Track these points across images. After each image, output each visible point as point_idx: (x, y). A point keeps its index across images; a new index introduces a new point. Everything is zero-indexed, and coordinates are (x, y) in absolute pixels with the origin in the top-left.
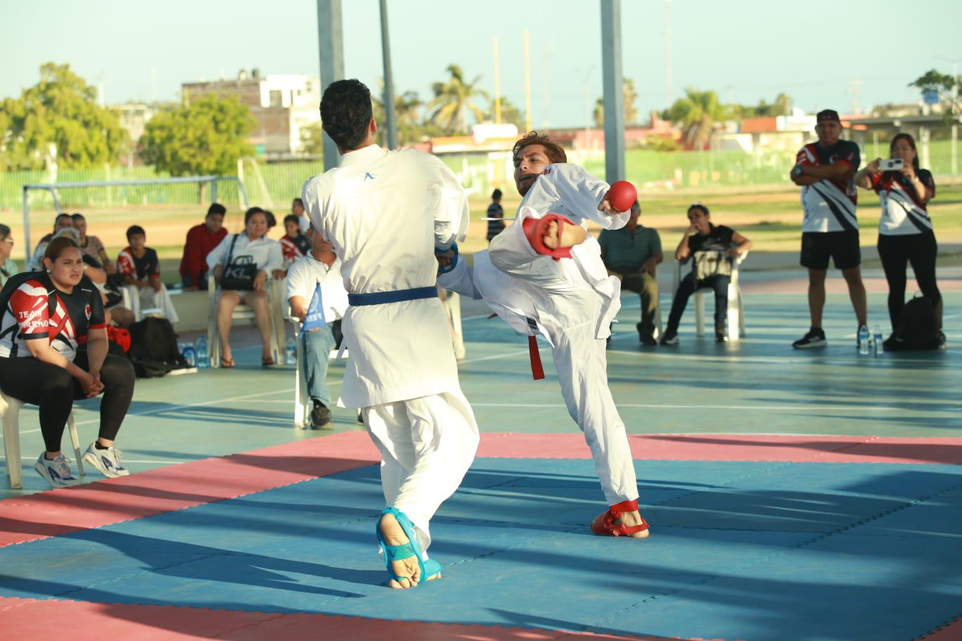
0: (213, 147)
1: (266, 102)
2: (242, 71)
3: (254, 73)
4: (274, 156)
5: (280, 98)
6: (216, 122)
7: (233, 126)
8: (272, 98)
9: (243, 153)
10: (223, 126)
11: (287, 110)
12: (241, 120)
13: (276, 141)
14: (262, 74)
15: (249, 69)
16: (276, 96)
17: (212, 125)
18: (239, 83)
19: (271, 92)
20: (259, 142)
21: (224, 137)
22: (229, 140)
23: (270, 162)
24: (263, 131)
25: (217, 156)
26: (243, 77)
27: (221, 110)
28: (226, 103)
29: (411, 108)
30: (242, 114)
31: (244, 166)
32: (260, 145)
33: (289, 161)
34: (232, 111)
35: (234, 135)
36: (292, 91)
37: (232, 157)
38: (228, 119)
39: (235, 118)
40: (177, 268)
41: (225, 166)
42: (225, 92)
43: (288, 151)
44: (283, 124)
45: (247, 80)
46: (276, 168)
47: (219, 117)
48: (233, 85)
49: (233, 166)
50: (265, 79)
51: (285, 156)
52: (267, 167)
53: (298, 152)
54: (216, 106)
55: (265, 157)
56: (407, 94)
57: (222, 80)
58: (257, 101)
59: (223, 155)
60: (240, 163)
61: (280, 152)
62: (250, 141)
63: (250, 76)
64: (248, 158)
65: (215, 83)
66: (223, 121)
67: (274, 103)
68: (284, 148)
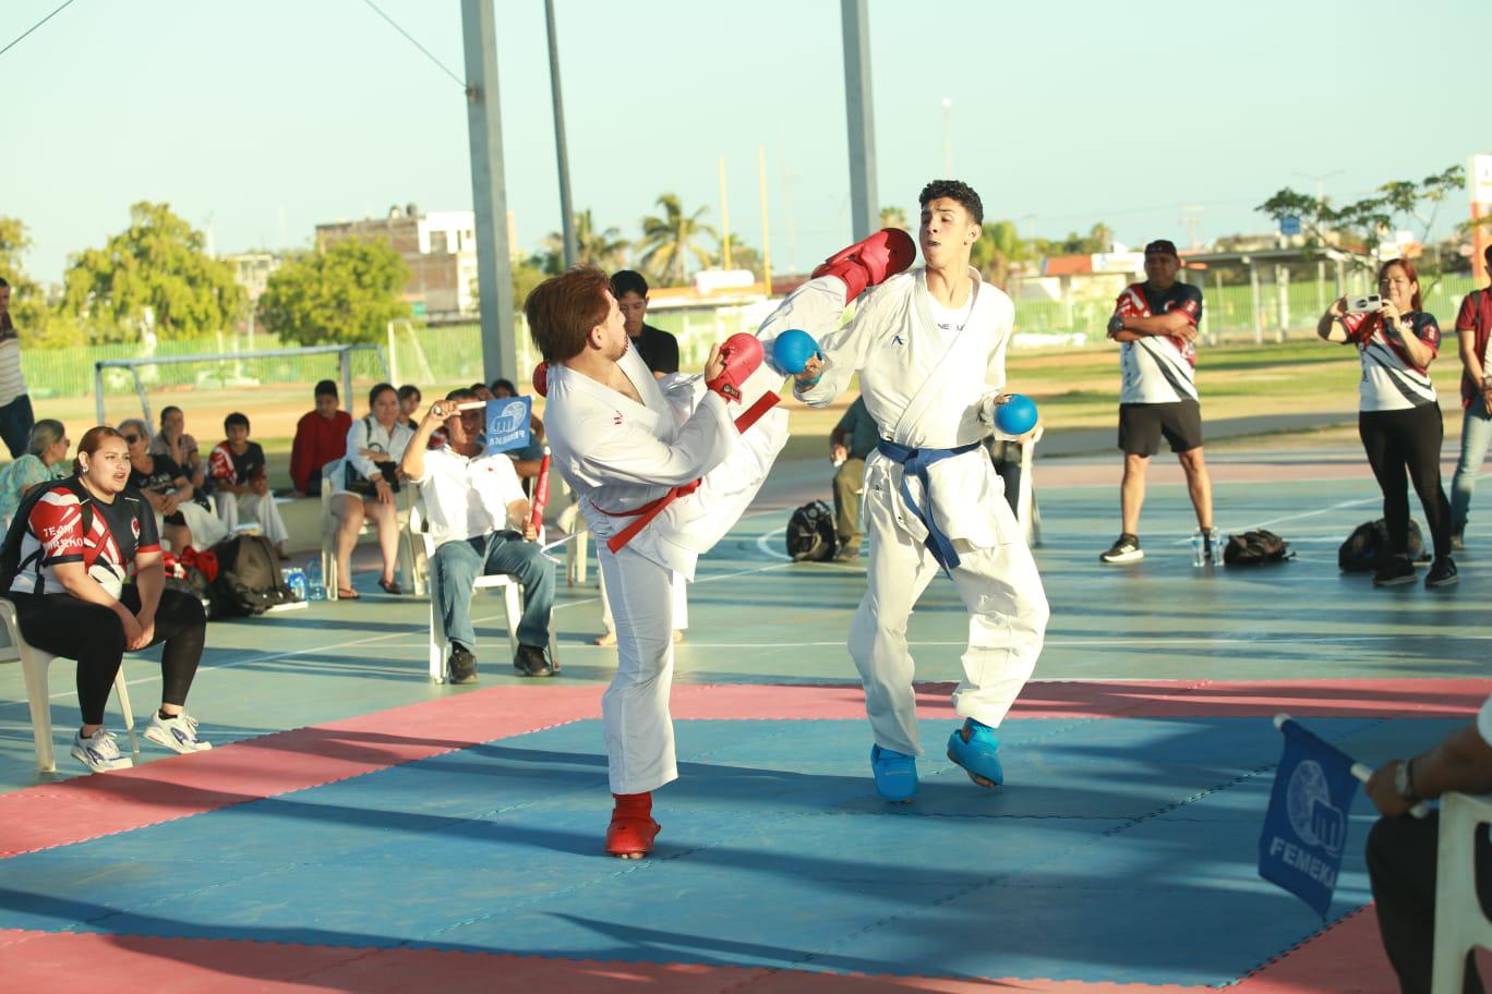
0: (356, 307)
1: (425, 247)
2: (394, 208)
3: (410, 210)
4: (437, 318)
5: (444, 241)
6: (358, 275)
7: (381, 280)
8: (433, 242)
9: (394, 314)
10: (367, 279)
11: (453, 257)
12: (390, 270)
13: (440, 297)
14: (420, 211)
15: (403, 206)
16: (439, 238)
17: (353, 277)
18: (390, 224)
19: (432, 233)
20: (416, 301)
21: (369, 294)
22: (375, 297)
23: (431, 325)
24: (423, 286)
25: (362, 317)
26: (395, 214)
27: (364, 258)
28: (371, 249)
29: (615, 252)
30: (391, 263)
31: (396, 332)
32: (420, 303)
33: (456, 323)
34: (379, 259)
35: (381, 292)
36: (459, 233)
37: (380, 317)
38: (374, 271)
39: (382, 268)
40: (286, 468)
41: (371, 330)
42: (370, 235)
43: (457, 310)
44: (448, 275)
45: (401, 217)
46: (438, 332)
47: (361, 267)
48: (382, 225)
49: (381, 331)
50: (424, 218)
51: (452, 317)
52: (427, 332)
53: (467, 310)
54: (357, 254)
55: (426, 318)
56: (610, 231)
57: (368, 220)
58: (415, 247)
59: (368, 318)
60: (390, 327)
61: (445, 312)
62: (403, 298)
63: (404, 214)
64: (400, 321)
65: (359, 224)
66: (367, 272)
67: (435, 249)
68: (450, 307)
